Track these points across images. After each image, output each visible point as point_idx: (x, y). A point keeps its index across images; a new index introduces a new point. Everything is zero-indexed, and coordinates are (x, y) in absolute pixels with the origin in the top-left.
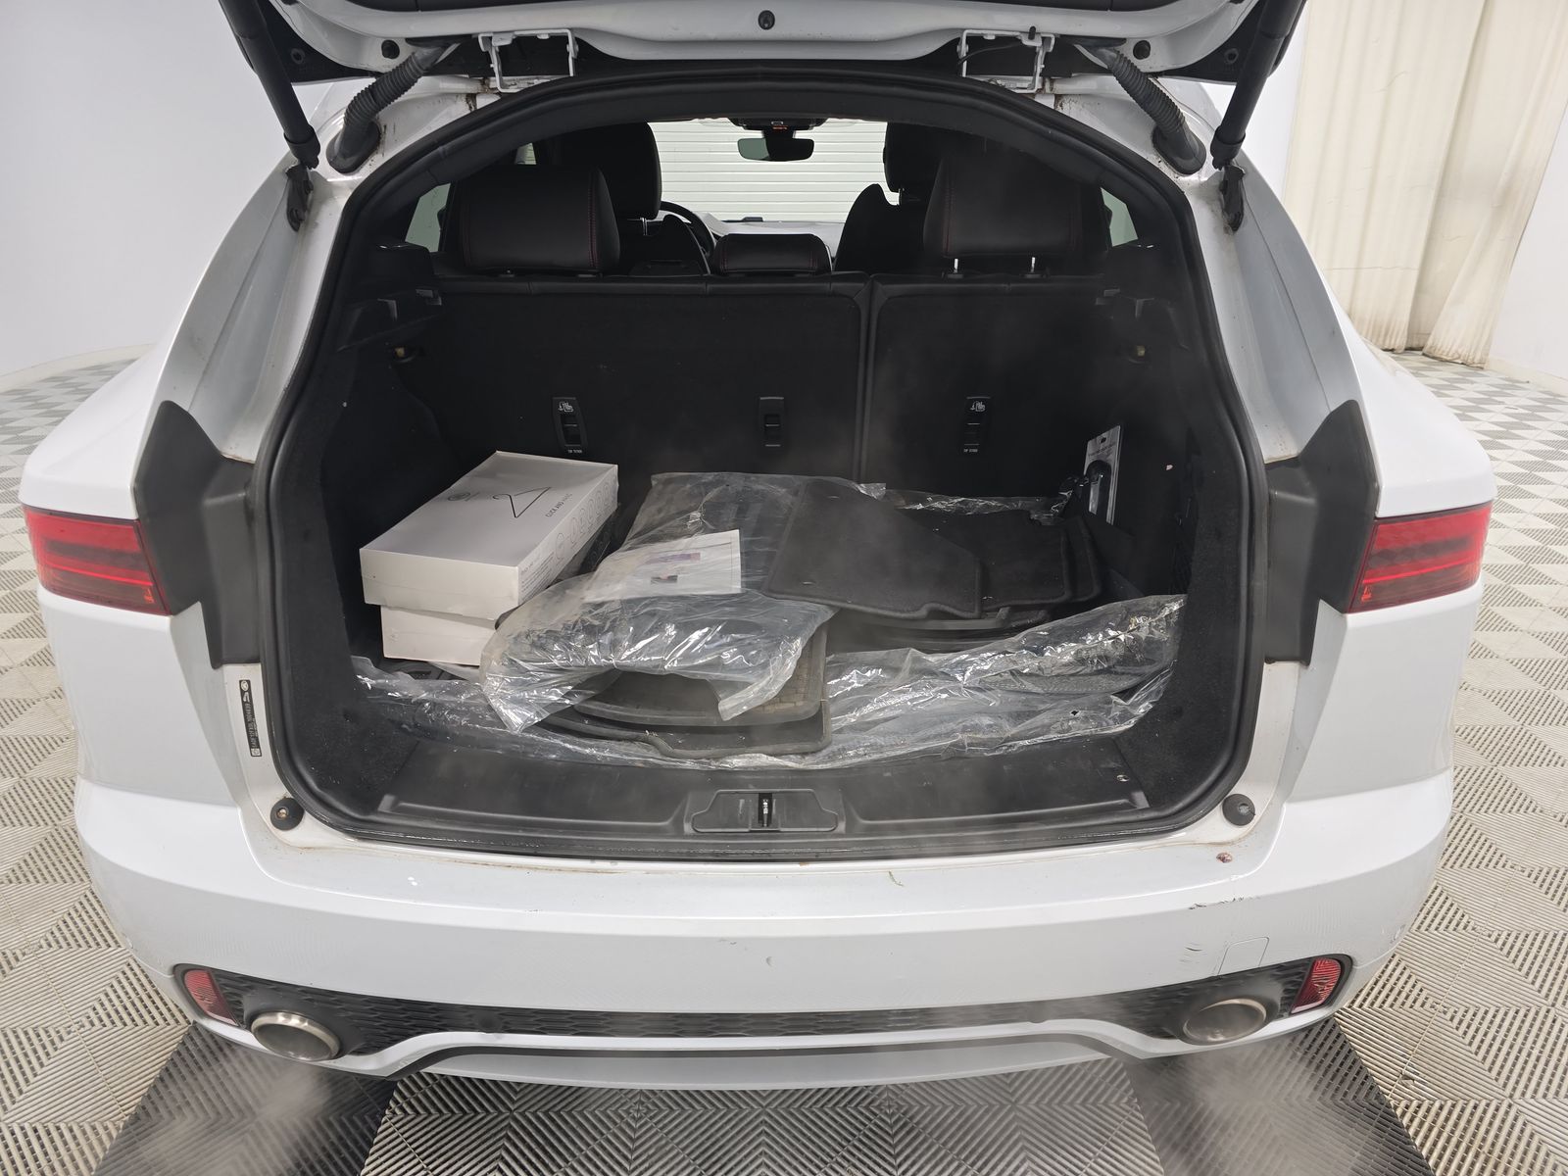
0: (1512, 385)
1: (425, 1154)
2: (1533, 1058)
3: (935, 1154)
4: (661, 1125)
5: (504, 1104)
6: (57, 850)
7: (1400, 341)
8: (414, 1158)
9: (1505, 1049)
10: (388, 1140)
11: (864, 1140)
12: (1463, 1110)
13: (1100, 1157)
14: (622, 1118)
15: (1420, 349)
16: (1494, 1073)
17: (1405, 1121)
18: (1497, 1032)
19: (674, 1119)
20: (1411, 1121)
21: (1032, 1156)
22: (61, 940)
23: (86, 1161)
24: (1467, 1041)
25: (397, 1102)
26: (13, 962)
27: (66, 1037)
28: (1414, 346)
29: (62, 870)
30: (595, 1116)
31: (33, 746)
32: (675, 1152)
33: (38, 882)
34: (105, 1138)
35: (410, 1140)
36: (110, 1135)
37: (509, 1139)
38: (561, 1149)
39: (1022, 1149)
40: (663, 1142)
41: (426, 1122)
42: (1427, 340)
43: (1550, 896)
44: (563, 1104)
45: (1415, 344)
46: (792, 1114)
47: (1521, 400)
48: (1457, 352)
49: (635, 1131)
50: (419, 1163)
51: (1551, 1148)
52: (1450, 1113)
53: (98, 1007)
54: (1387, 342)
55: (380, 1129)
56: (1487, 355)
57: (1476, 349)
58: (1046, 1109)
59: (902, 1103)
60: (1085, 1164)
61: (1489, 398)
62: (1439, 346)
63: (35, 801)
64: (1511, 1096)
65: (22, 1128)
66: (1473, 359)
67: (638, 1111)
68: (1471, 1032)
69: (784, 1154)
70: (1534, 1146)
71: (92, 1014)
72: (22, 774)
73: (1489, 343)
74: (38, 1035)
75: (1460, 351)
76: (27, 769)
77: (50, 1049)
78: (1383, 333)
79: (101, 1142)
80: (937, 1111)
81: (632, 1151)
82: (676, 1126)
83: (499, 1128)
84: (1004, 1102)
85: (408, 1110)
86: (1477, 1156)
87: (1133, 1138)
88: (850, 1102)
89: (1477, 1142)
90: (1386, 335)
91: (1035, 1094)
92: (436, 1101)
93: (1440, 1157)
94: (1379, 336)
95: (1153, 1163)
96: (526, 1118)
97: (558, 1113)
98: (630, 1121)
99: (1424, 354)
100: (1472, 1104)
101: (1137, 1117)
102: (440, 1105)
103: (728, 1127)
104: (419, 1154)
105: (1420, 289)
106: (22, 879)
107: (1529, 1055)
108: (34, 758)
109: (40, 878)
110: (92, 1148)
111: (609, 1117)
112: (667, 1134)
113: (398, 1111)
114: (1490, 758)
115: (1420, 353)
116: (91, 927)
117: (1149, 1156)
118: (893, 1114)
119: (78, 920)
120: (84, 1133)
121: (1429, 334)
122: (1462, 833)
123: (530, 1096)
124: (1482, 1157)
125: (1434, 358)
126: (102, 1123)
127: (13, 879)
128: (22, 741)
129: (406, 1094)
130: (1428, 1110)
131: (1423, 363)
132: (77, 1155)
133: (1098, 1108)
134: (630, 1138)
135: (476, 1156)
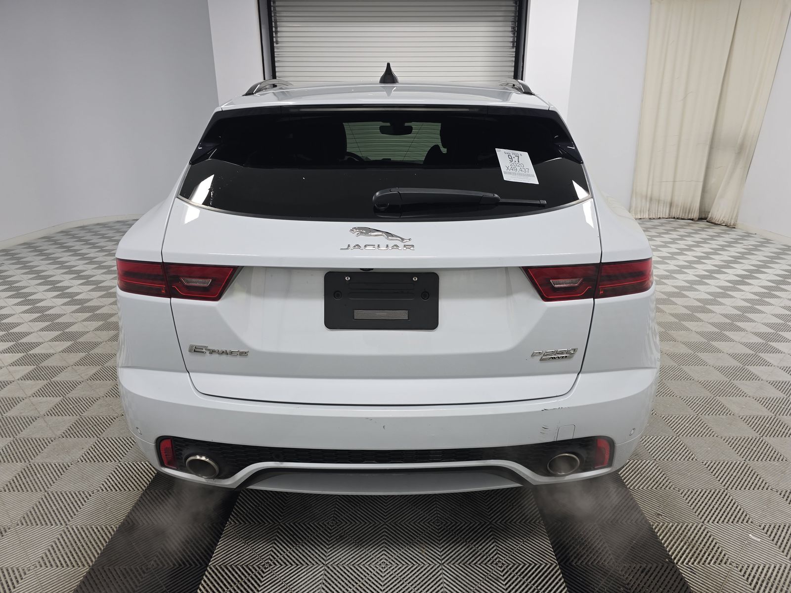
0: (748, 235)
1: (244, 538)
2: (715, 508)
3: (456, 540)
4: (342, 528)
5: (277, 520)
6: (82, 425)
7: (696, 215)
8: (240, 539)
9: (703, 505)
10: (228, 532)
11: (427, 534)
12: (681, 527)
13: (525, 541)
14: (326, 525)
15: (705, 219)
16: (697, 514)
17: (656, 530)
18: (701, 498)
19: (347, 526)
20: (659, 530)
21: (497, 541)
22: (87, 459)
23: (104, 540)
24: (687, 501)
25: (232, 519)
26: (67, 467)
27: (92, 495)
28: (703, 217)
29: (85, 433)
30: (315, 525)
31: (68, 385)
32: (348, 538)
33: (75, 437)
34: (111, 531)
35: (238, 533)
36: (113, 530)
37: (279, 533)
38: (300, 536)
39: (493, 539)
40: (343, 534)
41: (244, 527)
42: (708, 215)
43: (732, 448)
44: (301, 520)
45: (703, 216)
46: (397, 525)
47: (751, 242)
48: (722, 220)
49: (331, 530)
50: (241, 541)
51: (718, 541)
52: (676, 528)
53: (105, 484)
54: (690, 216)
55: (225, 529)
56: (737, 221)
57: (731, 218)
58: (504, 524)
59: (443, 521)
60: (519, 544)
61: (736, 241)
62: (714, 217)
63: (71, 406)
64: (703, 522)
65: (77, 528)
66: (730, 223)
67: (332, 523)
68: (689, 499)
69: (393, 539)
70: (710, 540)
71: (102, 487)
72: (64, 396)
73: (737, 216)
74: (80, 494)
75: (724, 219)
76: (66, 394)
77: (86, 499)
78: (687, 212)
79: (110, 533)
80: (458, 524)
81: (330, 538)
82: (348, 529)
83: (274, 529)
84: (486, 521)
85: (236, 522)
86: (685, 544)
87: (540, 535)
88: (422, 521)
89: (686, 538)
90: (689, 213)
91: (500, 519)
92: (248, 519)
93: (669, 544)
94: (686, 213)
95: (547, 544)
96: (286, 525)
97: (299, 524)
98: (329, 527)
99: (707, 221)
100: (686, 524)
101: (542, 527)
102: (249, 520)
103: (370, 529)
104: (242, 538)
105: (704, 190)
106: (68, 436)
107: (713, 507)
108: (69, 389)
109: (76, 436)
110: (106, 535)
111: (320, 525)
112: (344, 531)
113: (232, 523)
114: (713, 394)
115: (706, 221)
116: (99, 454)
117: (546, 542)
118: (439, 525)
119: (93, 452)
120: (102, 529)
121: (709, 212)
122: (696, 423)
123: (287, 517)
124: (687, 544)
125: (712, 223)
126: (109, 526)
127: (64, 436)
128: (63, 383)
129: (236, 516)
130: (667, 527)
131: (707, 225)
132: (100, 537)
133: (527, 524)
134: (329, 533)
135: (265, 539)
